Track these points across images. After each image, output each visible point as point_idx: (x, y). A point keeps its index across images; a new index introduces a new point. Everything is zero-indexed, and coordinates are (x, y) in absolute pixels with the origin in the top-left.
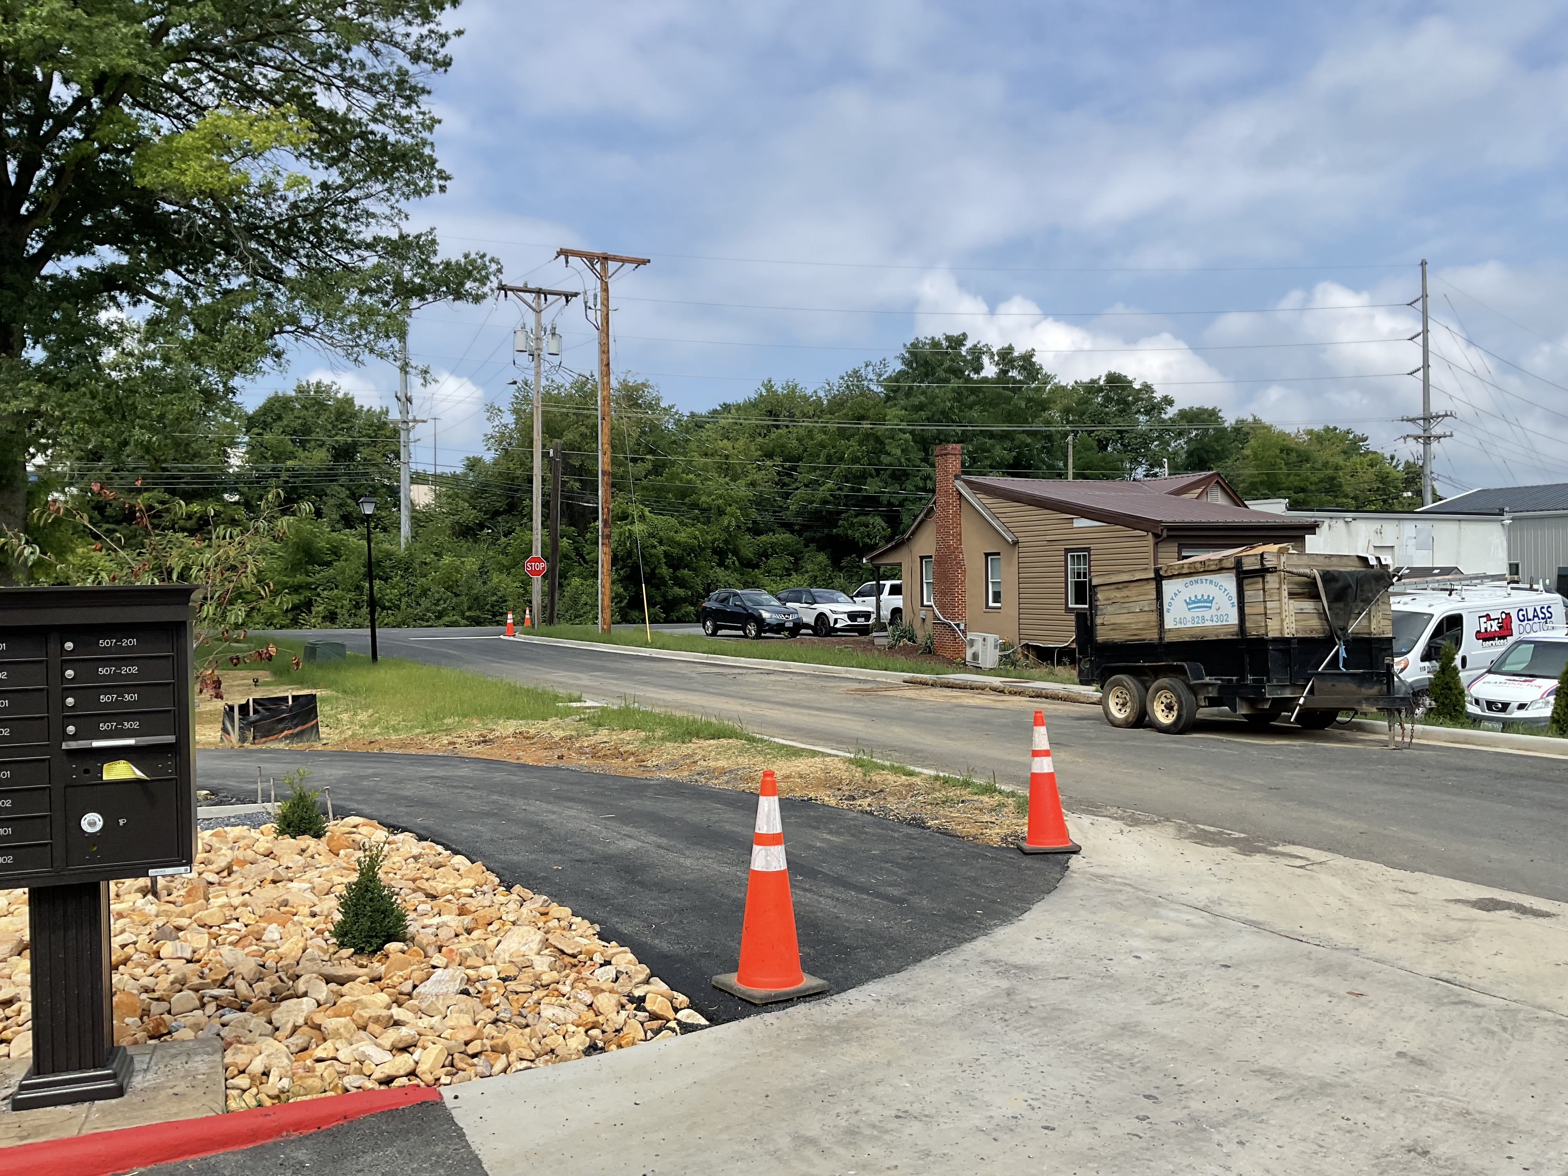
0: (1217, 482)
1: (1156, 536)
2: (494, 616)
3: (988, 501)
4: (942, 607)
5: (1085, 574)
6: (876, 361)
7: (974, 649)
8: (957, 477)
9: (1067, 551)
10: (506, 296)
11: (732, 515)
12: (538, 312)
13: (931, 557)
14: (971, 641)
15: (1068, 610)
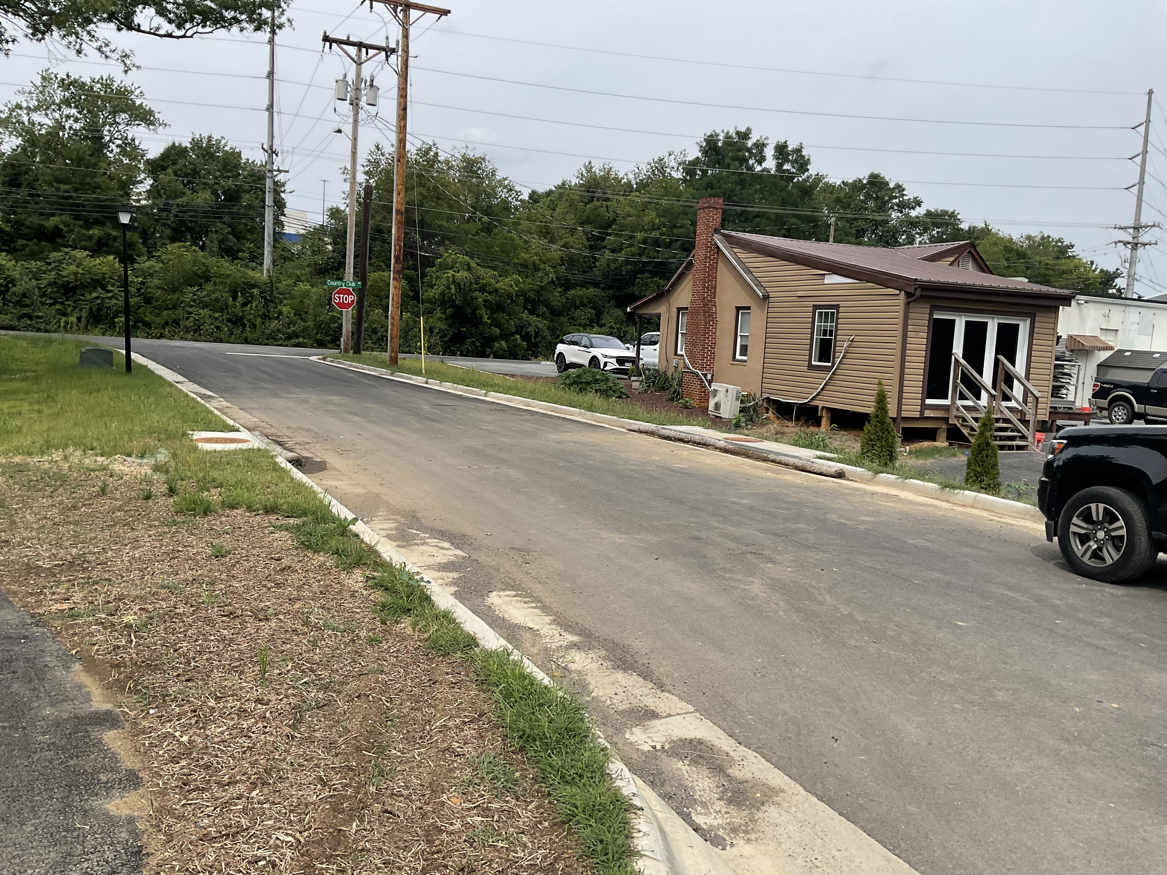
0: (970, 252)
1: (908, 295)
3: (743, 255)
4: (691, 355)
5: (831, 331)
6: (677, 151)
7: (716, 400)
8: (716, 231)
9: (815, 307)
10: (330, 48)
12: (359, 64)
13: (687, 308)
14: (715, 391)
15: (811, 367)
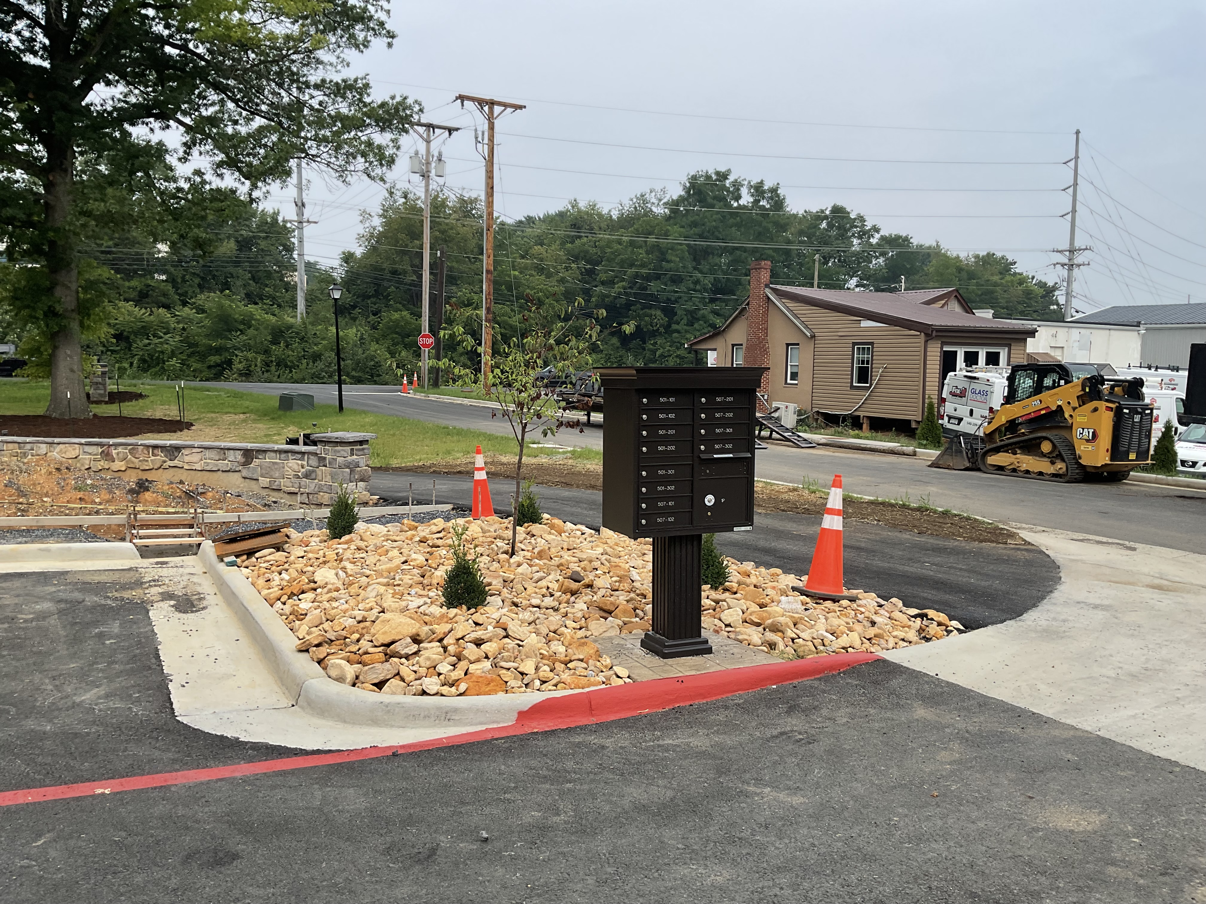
0: (956, 296)
1: (927, 335)
2: (372, 376)
5: (868, 361)
6: (658, 188)
7: (778, 414)
8: (766, 286)
9: (854, 344)
12: (428, 142)
13: (741, 345)
14: (776, 409)
15: (852, 387)
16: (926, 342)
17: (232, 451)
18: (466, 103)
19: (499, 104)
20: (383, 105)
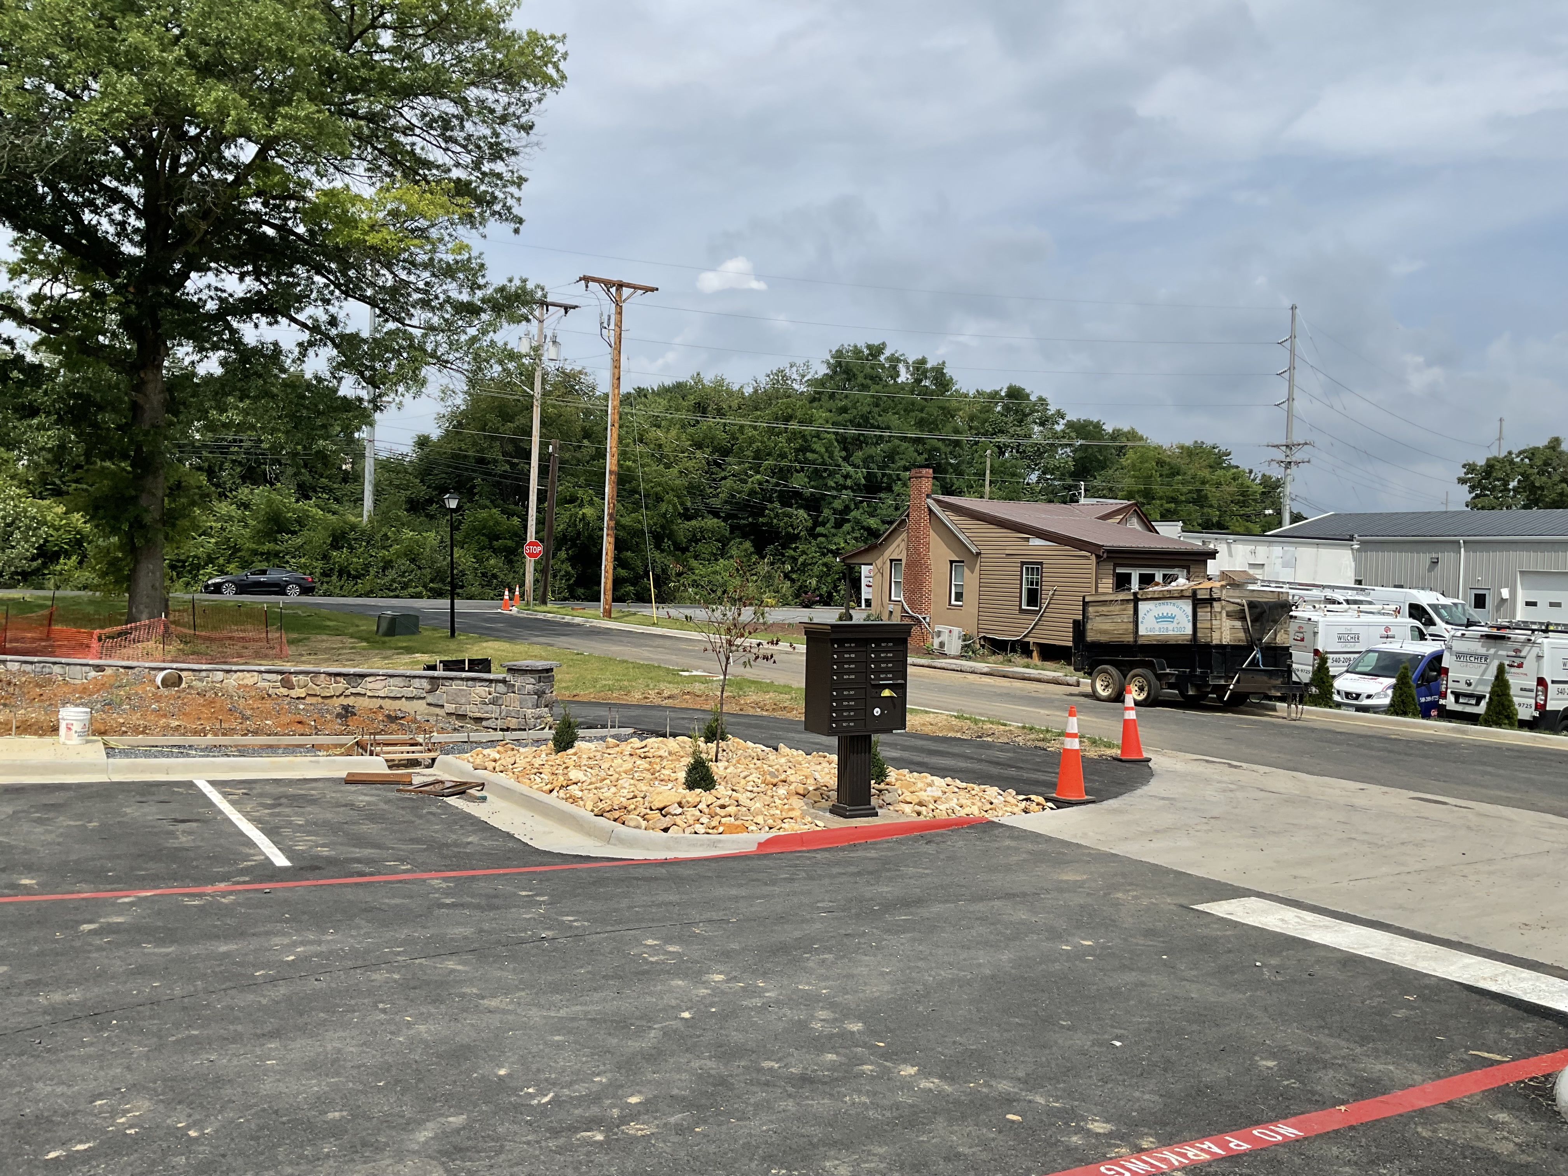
0: (1136, 510)
1: (1098, 556)
3: (956, 518)
4: (911, 603)
5: (1037, 583)
6: (800, 362)
7: (941, 639)
8: (928, 496)
9: (1023, 563)
11: (669, 502)
12: (540, 321)
13: (901, 561)
14: (939, 634)
16: (1098, 563)
17: (417, 680)
18: (591, 284)
19: (629, 286)
20: (502, 289)
